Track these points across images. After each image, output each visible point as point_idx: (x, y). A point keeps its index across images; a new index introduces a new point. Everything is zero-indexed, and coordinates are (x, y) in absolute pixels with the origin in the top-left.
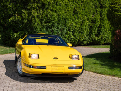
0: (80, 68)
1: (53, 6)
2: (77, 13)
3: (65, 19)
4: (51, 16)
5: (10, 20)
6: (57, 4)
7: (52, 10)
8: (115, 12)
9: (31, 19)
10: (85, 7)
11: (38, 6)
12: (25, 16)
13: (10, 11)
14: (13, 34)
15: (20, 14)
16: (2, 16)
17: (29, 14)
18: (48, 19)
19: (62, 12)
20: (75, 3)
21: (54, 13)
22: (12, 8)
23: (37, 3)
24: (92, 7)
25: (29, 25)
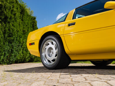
4: (12, 30)
18: (10, 33)
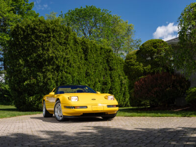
0: (117, 106)
1: (67, 68)
2: (89, 76)
3: (78, 81)
4: (65, 77)
5: (25, 84)
6: (70, 66)
7: (66, 72)
8: (131, 66)
9: (47, 81)
10: (96, 69)
11: (53, 68)
12: (40, 79)
13: (25, 74)
14: (28, 98)
15: (35, 77)
16: (16, 81)
17: (45, 77)
18: (63, 81)
19: (76, 74)
20: (86, 65)
21: (68, 75)
22: (27, 72)
23: (52, 65)
24: (102, 70)
25: (45, 87)
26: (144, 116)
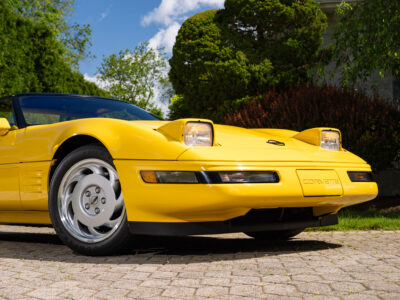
26: (373, 228)
